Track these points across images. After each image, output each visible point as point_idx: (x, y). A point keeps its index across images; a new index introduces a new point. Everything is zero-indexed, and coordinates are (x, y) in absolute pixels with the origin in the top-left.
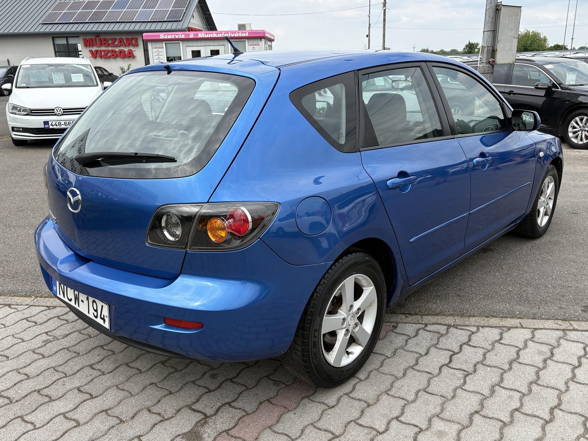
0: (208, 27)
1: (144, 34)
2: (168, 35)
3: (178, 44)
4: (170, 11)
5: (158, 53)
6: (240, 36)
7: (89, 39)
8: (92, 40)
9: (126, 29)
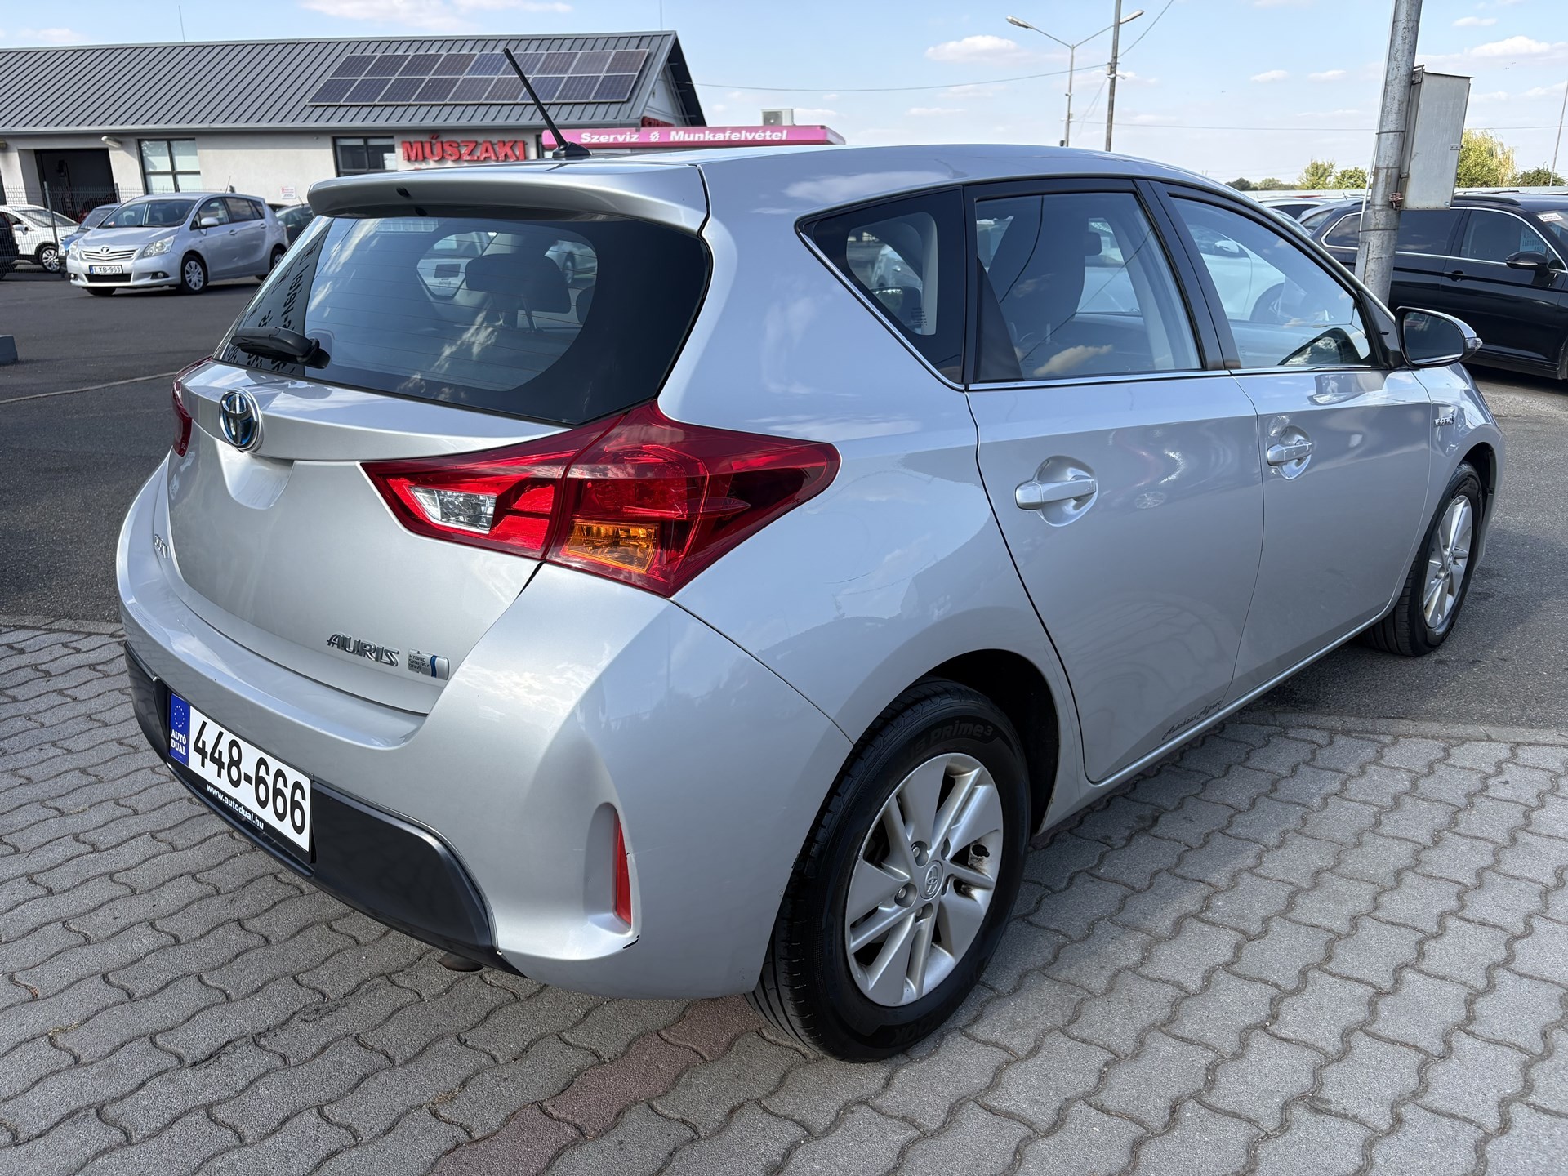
0: (687, 117)
2: (601, 135)
4: (601, 79)
6: (768, 138)
7: (415, 142)
8: (423, 147)
9: (500, 122)
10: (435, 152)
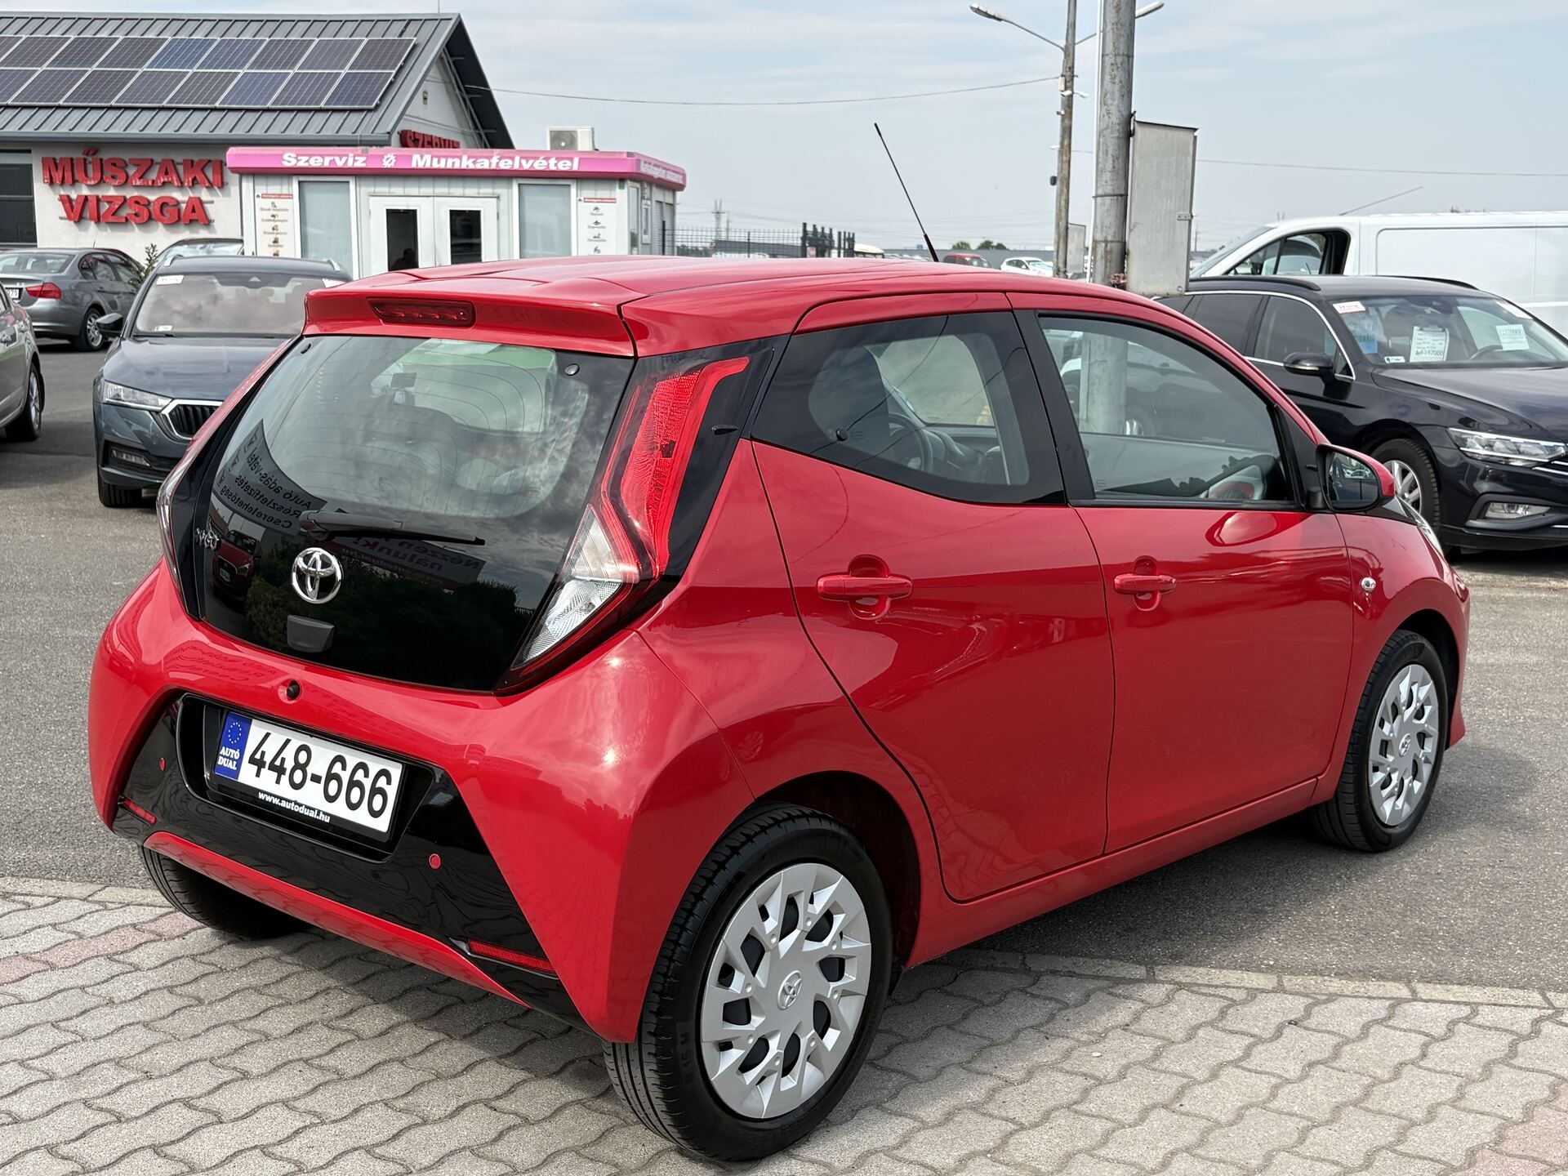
0: (484, 135)
1: (232, 151)
2: (310, 156)
3: (344, 185)
4: (341, 77)
5: (275, 213)
6: (552, 168)
7: (61, 159)
8: (72, 164)
9: (187, 132)
10: (90, 173)
